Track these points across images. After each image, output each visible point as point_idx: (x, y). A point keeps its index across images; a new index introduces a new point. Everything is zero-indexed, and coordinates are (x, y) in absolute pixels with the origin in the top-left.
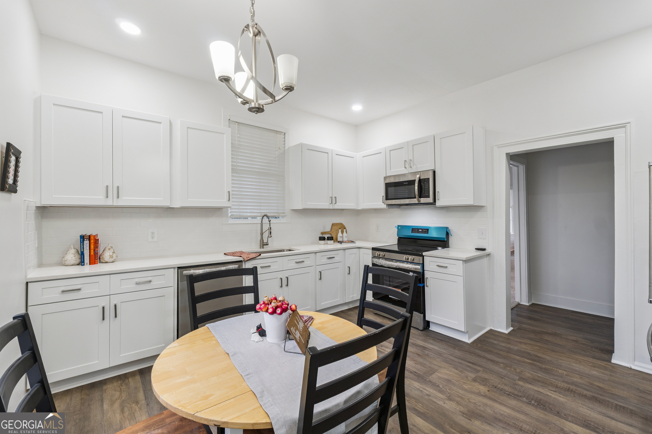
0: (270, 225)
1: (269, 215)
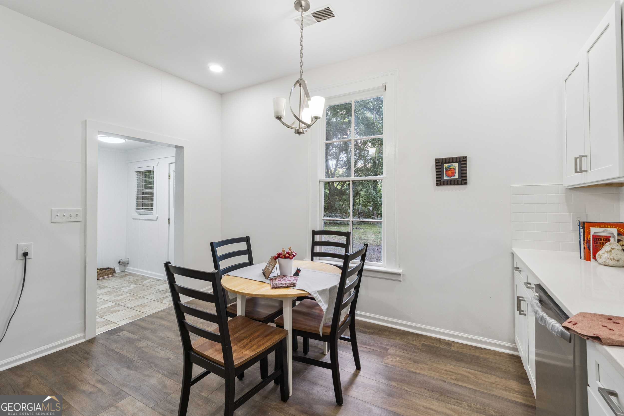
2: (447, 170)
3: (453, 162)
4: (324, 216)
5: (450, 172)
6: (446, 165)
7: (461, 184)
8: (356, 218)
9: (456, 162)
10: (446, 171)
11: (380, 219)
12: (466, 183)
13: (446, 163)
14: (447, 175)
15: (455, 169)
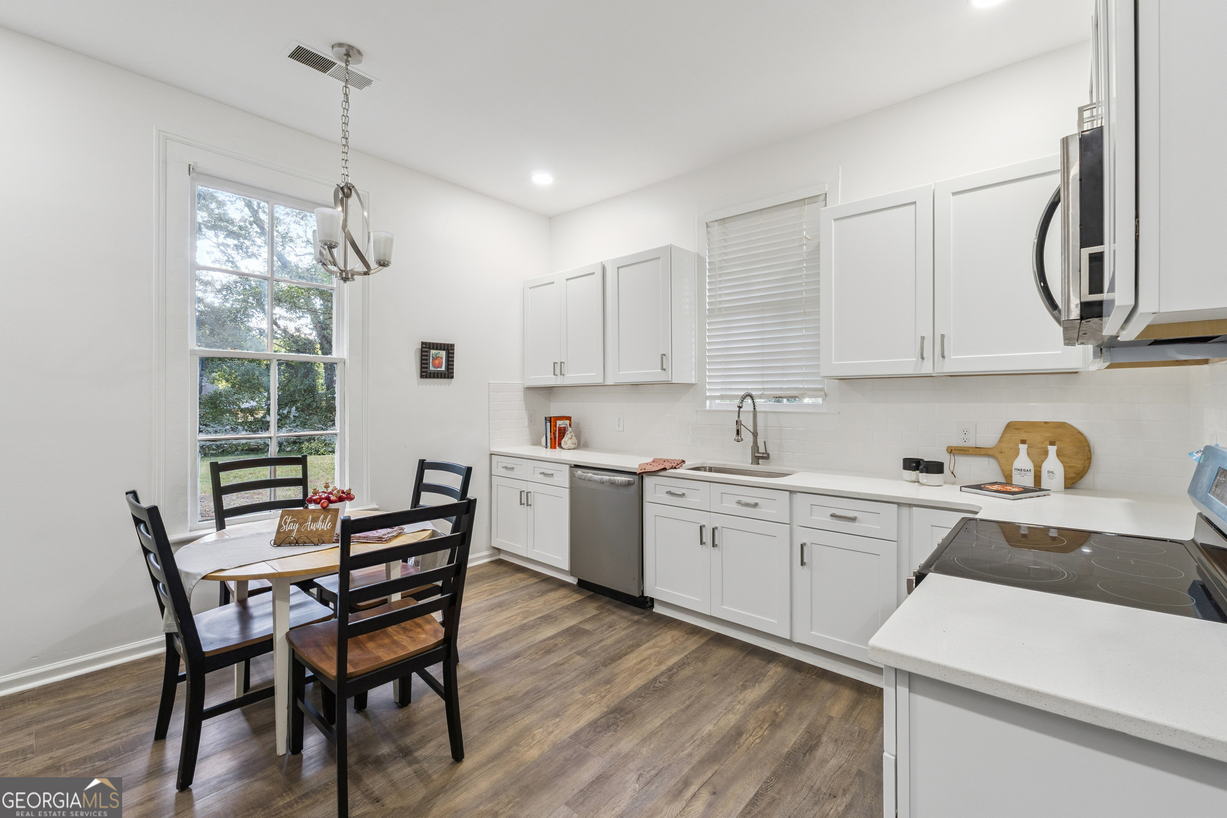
0: (739, 417)
1: (753, 393)
2: (434, 359)
3: (440, 349)
4: (200, 431)
5: (437, 362)
6: (433, 352)
7: (448, 378)
8: (283, 431)
9: (444, 349)
10: (432, 360)
11: (333, 430)
12: (452, 377)
13: (433, 349)
14: (434, 366)
15: (442, 358)
